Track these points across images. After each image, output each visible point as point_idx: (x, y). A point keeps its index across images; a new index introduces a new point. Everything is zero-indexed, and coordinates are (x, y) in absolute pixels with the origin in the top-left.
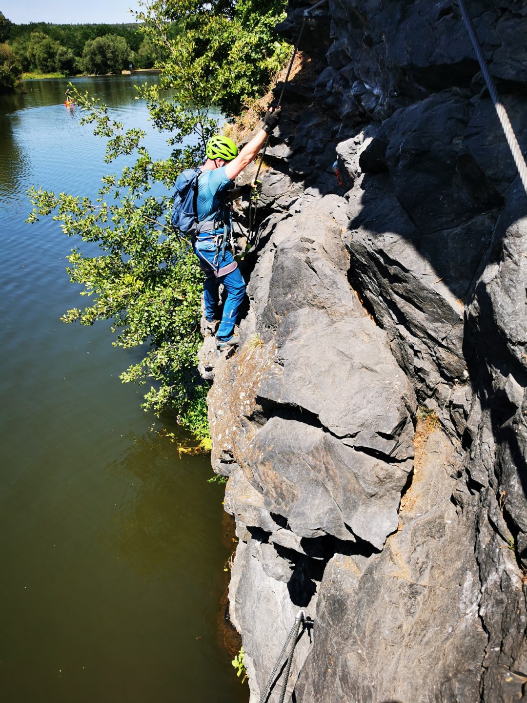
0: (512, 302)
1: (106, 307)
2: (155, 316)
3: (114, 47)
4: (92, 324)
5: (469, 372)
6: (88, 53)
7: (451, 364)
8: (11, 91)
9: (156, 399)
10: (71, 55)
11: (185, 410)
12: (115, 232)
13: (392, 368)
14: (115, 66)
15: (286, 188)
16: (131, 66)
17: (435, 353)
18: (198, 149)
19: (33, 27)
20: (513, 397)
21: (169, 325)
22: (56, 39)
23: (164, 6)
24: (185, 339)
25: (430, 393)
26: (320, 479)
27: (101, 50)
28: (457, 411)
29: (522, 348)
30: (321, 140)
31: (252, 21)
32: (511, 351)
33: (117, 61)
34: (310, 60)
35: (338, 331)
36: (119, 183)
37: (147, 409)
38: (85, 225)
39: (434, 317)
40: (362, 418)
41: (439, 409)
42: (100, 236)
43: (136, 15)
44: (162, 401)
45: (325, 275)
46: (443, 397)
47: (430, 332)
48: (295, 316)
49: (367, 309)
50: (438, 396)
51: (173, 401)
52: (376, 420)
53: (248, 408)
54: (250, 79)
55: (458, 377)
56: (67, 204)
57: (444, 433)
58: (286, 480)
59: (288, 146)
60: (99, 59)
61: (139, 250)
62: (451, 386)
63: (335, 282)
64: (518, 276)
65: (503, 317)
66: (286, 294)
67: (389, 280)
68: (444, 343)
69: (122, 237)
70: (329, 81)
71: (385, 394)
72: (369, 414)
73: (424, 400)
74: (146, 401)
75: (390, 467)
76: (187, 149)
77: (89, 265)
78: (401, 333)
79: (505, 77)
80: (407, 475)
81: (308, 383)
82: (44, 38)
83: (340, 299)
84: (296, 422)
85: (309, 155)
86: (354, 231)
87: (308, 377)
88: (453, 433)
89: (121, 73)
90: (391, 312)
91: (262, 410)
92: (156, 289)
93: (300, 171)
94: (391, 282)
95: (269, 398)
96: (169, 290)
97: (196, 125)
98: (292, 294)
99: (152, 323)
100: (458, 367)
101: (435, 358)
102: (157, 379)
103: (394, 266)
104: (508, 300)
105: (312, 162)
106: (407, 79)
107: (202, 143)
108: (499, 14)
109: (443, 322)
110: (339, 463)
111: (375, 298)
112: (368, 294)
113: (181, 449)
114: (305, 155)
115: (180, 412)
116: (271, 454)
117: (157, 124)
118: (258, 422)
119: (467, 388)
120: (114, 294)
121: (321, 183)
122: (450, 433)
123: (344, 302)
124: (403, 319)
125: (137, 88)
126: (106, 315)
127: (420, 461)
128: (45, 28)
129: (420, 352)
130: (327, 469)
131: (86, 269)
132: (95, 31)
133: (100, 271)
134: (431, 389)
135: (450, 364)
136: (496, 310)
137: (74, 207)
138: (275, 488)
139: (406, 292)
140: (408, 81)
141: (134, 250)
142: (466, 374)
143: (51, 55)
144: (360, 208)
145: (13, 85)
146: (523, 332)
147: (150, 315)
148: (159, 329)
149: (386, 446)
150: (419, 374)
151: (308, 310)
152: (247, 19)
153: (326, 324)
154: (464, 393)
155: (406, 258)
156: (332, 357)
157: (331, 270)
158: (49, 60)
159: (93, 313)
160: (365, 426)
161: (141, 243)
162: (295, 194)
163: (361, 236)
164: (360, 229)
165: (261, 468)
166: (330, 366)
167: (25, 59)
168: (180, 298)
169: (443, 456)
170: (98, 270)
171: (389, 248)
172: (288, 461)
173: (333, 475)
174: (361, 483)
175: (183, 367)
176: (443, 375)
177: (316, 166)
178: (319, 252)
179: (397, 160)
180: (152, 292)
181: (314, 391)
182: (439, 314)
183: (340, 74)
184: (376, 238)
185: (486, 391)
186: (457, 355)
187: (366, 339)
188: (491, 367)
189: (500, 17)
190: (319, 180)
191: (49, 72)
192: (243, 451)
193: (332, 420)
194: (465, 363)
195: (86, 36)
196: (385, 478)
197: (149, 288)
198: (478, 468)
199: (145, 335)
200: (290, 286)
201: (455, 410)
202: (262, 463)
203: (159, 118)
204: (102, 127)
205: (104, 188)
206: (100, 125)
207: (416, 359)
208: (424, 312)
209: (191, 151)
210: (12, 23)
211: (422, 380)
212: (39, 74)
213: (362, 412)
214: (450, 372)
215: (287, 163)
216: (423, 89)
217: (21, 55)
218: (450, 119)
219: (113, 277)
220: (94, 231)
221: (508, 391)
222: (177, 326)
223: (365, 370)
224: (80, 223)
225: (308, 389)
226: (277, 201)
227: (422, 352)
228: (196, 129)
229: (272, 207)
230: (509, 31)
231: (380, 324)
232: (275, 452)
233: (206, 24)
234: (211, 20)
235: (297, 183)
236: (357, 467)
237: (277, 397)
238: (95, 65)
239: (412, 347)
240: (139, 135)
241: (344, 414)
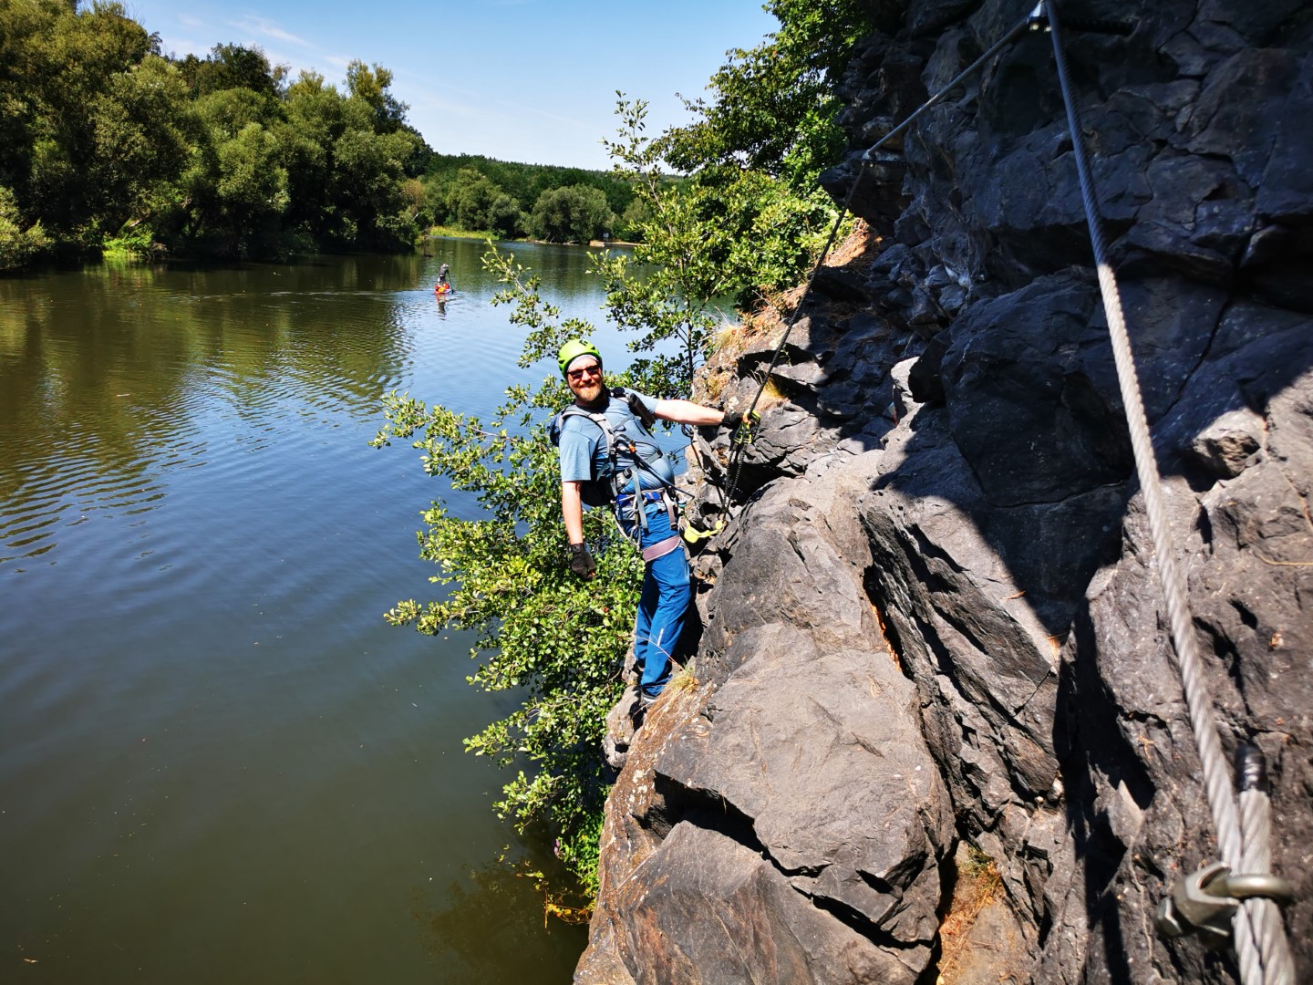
0: (1130, 636)
1: (468, 607)
2: (550, 637)
3: (585, 204)
4: (436, 633)
5: (1065, 785)
6: (541, 208)
7: (1028, 764)
8: (409, 250)
9: (524, 797)
10: (515, 208)
11: (573, 831)
12: (510, 480)
13: (911, 752)
14: (581, 233)
15: (807, 435)
16: (607, 235)
17: (1003, 737)
18: (678, 364)
19: (465, 161)
20: (1120, 825)
21: (571, 657)
22: (496, 182)
23: (670, 148)
24: (596, 689)
25: (988, 820)
26: (743, 958)
27: (564, 206)
28: (1036, 865)
29: (1141, 725)
30: (881, 363)
31: (807, 183)
32: (1122, 731)
33: (586, 226)
34: (879, 239)
35: (824, 671)
36: (533, 400)
37: (504, 814)
38: (462, 461)
39: (1004, 665)
40: (835, 839)
41: (1005, 857)
42: (483, 483)
43: (611, 148)
44: (534, 803)
45: (819, 566)
46: (1013, 832)
47: (994, 693)
48: (756, 636)
49: (891, 643)
50: (1003, 829)
51: (555, 808)
52: (860, 846)
53: (643, 801)
54: (793, 270)
55: (1043, 794)
56: (442, 423)
57: (1010, 911)
58: (679, 952)
59: (820, 367)
60: (557, 219)
61: (543, 516)
62: (1031, 812)
63: (834, 582)
64: (1144, 585)
65: (1111, 662)
66: (747, 595)
67: (928, 586)
68: (1018, 718)
69: (521, 490)
70: (895, 265)
71: (886, 798)
72: (848, 832)
73: (977, 834)
74: (505, 798)
75: (880, 954)
76: (658, 360)
77: (455, 532)
78: (943, 691)
79: (1155, 247)
80: (914, 978)
81: (748, 758)
82: (478, 179)
83: (838, 613)
84: (718, 836)
85: (855, 386)
86: (877, 492)
87: (752, 745)
88: (1027, 912)
89: (588, 244)
90: (929, 649)
91: (664, 807)
92: (562, 589)
93: (836, 408)
94: (931, 590)
95: (673, 776)
96: (584, 595)
97: (679, 324)
98: (758, 595)
99: (541, 649)
100: (1043, 772)
101: (1001, 749)
102: (533, 758)
103: (936, 559)
104: (1124, 631)
105: (860, 398)
106: (999, 251)
107: (685, 355)
108: (1154, 150)
109: (1020, 677)
110: (778, 926)
111: (904, 619)
112: (893, 611)
113: (551, 907)
114: (848, 385)
115: (563, 831)
116: (660, 891)
117: (615, 315)
118: (656, 831)
119: (1059, 818)
120: (484, 586)
121: (869, 433)
122: (1020, 911)
123: (844, 619)
124: (948, 665)
125: (591, 256)
126: (465, 621)
127: (956, 963)
128: (482, 164)
129: (974, 732)
130: (757, 939)
131: (447, 537)
132: (560, 177)
133: (471, 543)
134: (991, 812)
135: (1027, 762)
136: (1101, 648)
137: (451, 430)
138: (658, 967)
139: (956, 611)
140: (1001, 254)
141: (536, 516)
142: (1058, 787)
143: (484, 204)
144: (901, 458)
145: (413, 242)
146: (1145, 693)
147: (539, 635)
148: (551, 662)
149: (873, 905)
150: (969, 776)
151: (779, 628)
152: (800, 178)
153: (807, 655)
154: (1052, 827)
155: (959, 545)
156: (804, 716)
157: (831, 558)
158: (479, 211)
159: (441, 614)
160: (838, 856)
161: (550, 505)
162: (822, 448)
163: (889, 500)
164: (887, 489)
165: (639, 920)
166: (796, 733)
167: (443, 206)
168: (601, 611)
169: (1000, 959)
170: (468, 542)
171: (929, 523)
172: (689, 911)
173: (766, 953)
174: (817, 977)
175: (582, 742)
176: (1016, 786)
177: (866, 405)
178: (816, 525)
179: (958, 374)
180: (552, 593)
181: (757, 774)
182: (1013, 659)
183: (914, 255)
184: (910, 504)
185: (1087, 823)
186: (1042, 746)
187: (874, 691)
188: (1094, 769)
189: (1155, 154)
190: (866, 428)
191: (475, 229)
192: (619, 886)
193: (777, 833)
194: (1056, 763)
195: (544, 184)
196: (867, 976)
197: (551, 586)
198: (1049, 977)
199: (524, 669)
200: (755, 581)
201: (1032, 861)
202: (642, 910)
203: (620, 306)
204: (525, 310)
205: (507, 405)
206: (523, 307)
207: (965, 746)
208: (986, 653)
209: (665, 364)
210: (434, 151)
211: (975, 792)
212: (458, 230)
213: (836, 825)
214: (1029, 780)
215: (816, 395)
216: (1025, 269)
217: (437, 199)
218: (1057, 313)
219: (491, 556)
220: (475, 473)
221: (1111, 815)
222: (585, 662)
223: (859, 748)
224: (453, 457)
225: (747, 768)
226: (790, 457)
227: (978, 732)
228: (679, 331)
229: (780, 465)
230: (1167, 175)
231: (908, 672)
232: (667, 890)
233: (734, 181)
234: (741, 175)
235: (828, 429)
236: (811, 941)
237: (687, 776)
238: (549, 226)
239: (959, 720)
240: (582, 329)
241: (803, 824)
